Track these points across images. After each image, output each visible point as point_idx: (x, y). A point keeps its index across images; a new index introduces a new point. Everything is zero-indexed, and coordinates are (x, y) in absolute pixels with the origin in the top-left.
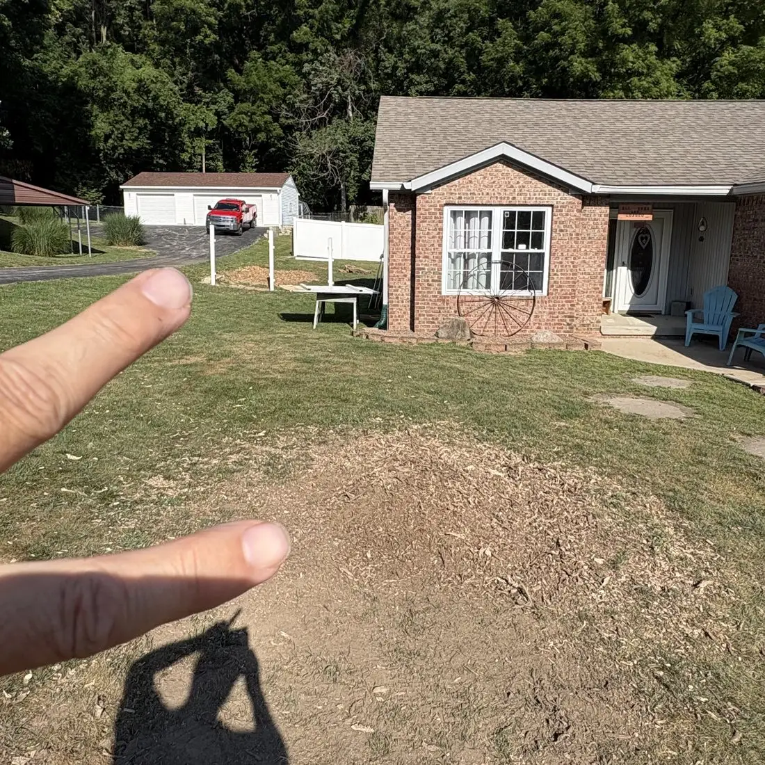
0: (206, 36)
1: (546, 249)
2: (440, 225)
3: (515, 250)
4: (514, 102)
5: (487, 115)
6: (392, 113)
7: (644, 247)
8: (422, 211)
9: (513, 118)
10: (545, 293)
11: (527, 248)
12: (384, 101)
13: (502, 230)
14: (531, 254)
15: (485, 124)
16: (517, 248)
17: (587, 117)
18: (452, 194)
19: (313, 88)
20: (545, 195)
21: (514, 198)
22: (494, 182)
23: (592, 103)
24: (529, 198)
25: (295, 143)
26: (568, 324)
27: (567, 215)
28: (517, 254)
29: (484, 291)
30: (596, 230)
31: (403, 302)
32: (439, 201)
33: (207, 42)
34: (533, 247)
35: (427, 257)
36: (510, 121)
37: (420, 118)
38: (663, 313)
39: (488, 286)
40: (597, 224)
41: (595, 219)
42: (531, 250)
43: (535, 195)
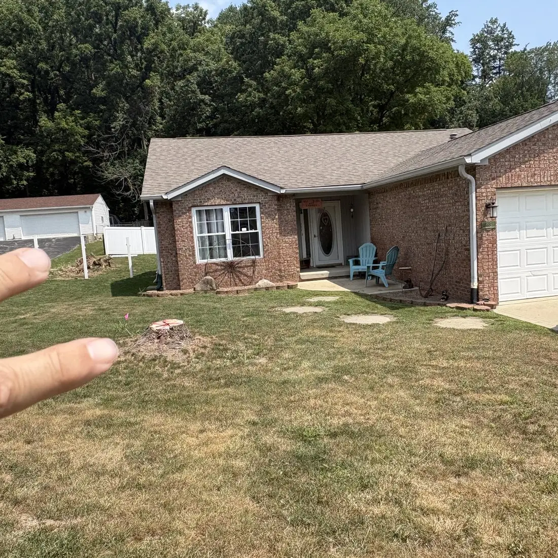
0: (21, 94)
1: (259, 230)
2: (190, 220)
3: (240, 232)
4: (241, 139)
5: (222, 149)
6: (158, 150)
7: (326, 224)
8: (177, 212)
9: (238, 150)
10: (262, 256)
11: (248, 230)
12: (154, 142)
13: (230, 220)
14: (250, 233)
15: (220, 155)
16: (241, 230)
17: (286, 147)
18: (195, 200)
19: (113, 130)
20: (254, 196)
21: (235, 200)
22: (221, 191)
23: (291, 138)
24: (244, 199)
25: (102, 172)
26: (279, 275)
27: (269, 208)
28: (241, 234)
29: (223, 259)
30: (289, 216)
31: (172, 271)
32: (187, 205)
33: (21, 98)
34: (251, 229)
35: (184, 241)
36: (236, 152)
37: (177, 153)
38: (343, 264)
39: (226, 256)
40: (289, 212)
41: (287, 209)
42: (250, 231)
43: (247, 197)
